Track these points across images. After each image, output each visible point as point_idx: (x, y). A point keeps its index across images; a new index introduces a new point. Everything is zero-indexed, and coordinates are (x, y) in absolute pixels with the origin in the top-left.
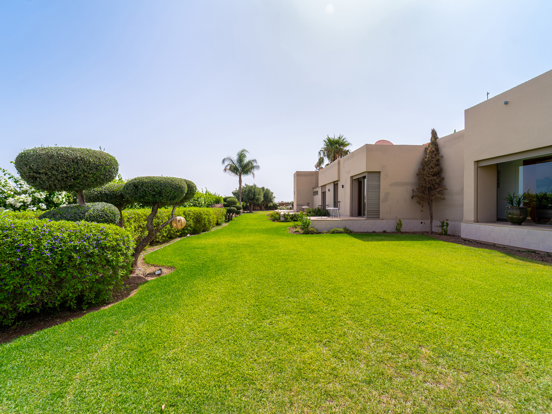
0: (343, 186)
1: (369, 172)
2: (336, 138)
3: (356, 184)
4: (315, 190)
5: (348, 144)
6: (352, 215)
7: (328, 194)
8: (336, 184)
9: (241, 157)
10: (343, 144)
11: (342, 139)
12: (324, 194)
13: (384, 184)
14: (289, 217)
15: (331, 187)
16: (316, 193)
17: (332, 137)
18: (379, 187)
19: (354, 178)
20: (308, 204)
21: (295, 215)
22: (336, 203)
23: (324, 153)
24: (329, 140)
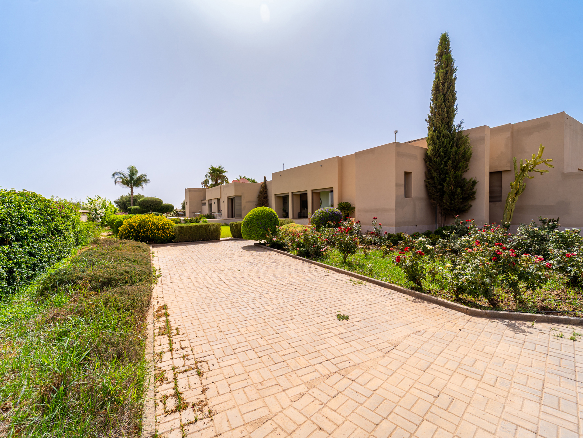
0: (223, 202)
1: (236, 196)
2: (217, 167)
3: (230, 201)
4: (203, 202)
5: (226, 172)
6: (228, 217)
7: (213, 205)
8: (219, 200)
9: (133, 171)
10: (222, 172)
11: (221, 168)
12: (210, 205)
13: (243, 202)
14: (188, 221)
15: (216, 201)
16: (205, 204)
17: (214, 166)
18: (241, 203)
19: (229, 198)
20: (200, 212)
21: (192, 219)
22: (219, 211)
23: (209, 176)
24: (212, 168)
